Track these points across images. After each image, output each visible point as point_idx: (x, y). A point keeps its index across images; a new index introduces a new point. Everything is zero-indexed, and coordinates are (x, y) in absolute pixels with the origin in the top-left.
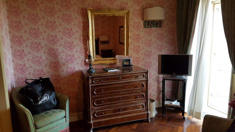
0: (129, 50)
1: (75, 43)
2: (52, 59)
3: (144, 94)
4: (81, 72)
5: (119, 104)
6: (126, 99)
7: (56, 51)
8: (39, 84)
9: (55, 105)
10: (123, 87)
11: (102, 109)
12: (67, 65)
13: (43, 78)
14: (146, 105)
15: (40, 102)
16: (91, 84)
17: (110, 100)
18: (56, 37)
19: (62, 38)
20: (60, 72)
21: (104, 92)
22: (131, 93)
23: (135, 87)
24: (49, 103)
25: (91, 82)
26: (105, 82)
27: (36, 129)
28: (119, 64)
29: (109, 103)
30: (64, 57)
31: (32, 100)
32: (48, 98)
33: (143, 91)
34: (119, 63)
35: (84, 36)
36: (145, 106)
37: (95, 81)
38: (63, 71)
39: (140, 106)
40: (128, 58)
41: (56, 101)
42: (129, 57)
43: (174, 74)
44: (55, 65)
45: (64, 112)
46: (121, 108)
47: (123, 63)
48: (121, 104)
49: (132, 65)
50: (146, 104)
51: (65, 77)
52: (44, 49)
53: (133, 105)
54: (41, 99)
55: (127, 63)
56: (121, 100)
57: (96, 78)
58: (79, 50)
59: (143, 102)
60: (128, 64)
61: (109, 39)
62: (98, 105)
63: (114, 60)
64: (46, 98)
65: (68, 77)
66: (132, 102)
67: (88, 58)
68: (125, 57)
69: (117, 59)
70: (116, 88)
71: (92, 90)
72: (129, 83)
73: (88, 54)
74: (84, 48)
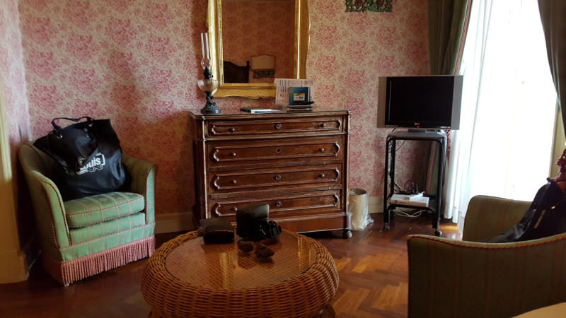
0: (307, 67)
1: (174, 43)
2: (118, 77)
3: (338, 171)
4: (189, 115)
5: (276, 189)
6: (293, 180)
7: (128, 59)
8: (83, 130)
9: (122, 183)
10: (286, 149)
11: (233, 199)
12: (154, 95)
13: (94, 120)
14: (343, 198)
15: (83, 170)
16: (206, 137)
17: (252, 179)
18: (128, 26)
19: (142, 29)
20: (138, 112)
21: (237, 159)
22: (305, 165)
23: (315, 152)
24: (105, 173)
25: (207, 132)
26: (240, 132)
27: (70, 229)
28: (280, 99)
29: (250, 185)
30: (147, 75)
31: (64, 163)
32: (102, 163)
33: (335, 163)
34: (281, 95)
35: (195, 25)
36: (341, 198)
37: (215, 130)
38: (145, 108)
39: (328, 199)
40: (303, 86)
41: (121, 171)
42: (306, 83)
43: (416, 126)
44: (127, 94)
45: (141, 199)
46: (281, 200)
47: (291, 97)
48: (279, 189)
49: (313, 102)
50: (343, 193)
51: (150, 125)
52: (100, 53)
53: (309, 195)
54: (85, 163)
55: (300, 98)
56: (281, 180)
57: (218, 123)
58: (183, 59)
59: (335, 188)
60: (303, 99)
61: (275, 66)
62: (223, 188)
63: (269, 88)
64: (96, 162)
65: (156, 125)
66: (307, 187)
67: (204, 77)
68: (298, 82)
69: (275, 88)
70: (269, 150)
71: (209, 151)
72: (302, 141)
73: (204, 68)
74: (195, 57)
